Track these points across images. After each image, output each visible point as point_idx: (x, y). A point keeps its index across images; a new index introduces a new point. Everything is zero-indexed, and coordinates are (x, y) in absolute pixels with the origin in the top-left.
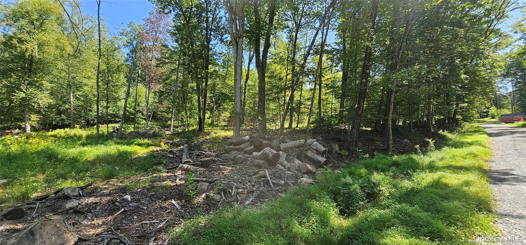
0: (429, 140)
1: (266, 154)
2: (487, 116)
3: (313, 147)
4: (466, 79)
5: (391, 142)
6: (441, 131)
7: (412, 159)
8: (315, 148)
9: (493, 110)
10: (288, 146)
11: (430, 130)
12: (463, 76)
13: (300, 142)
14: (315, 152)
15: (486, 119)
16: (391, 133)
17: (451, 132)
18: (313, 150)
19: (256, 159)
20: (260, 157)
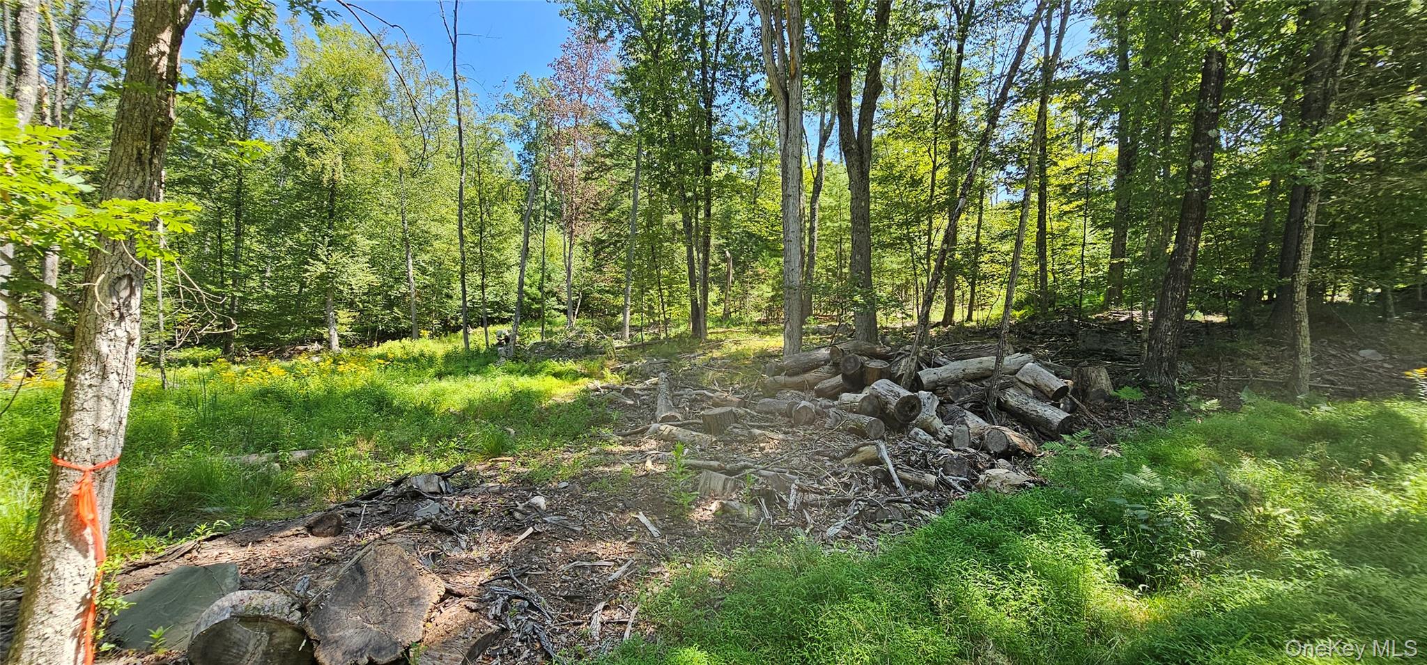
1: (877, 397)
3: (1022, 379)
7: (1393, 415)
8: (1031, 382)
10: (945, 375)
14: (1031, 391)
18: (1023, 387)
19: (851, 411)
20: (861, 406)
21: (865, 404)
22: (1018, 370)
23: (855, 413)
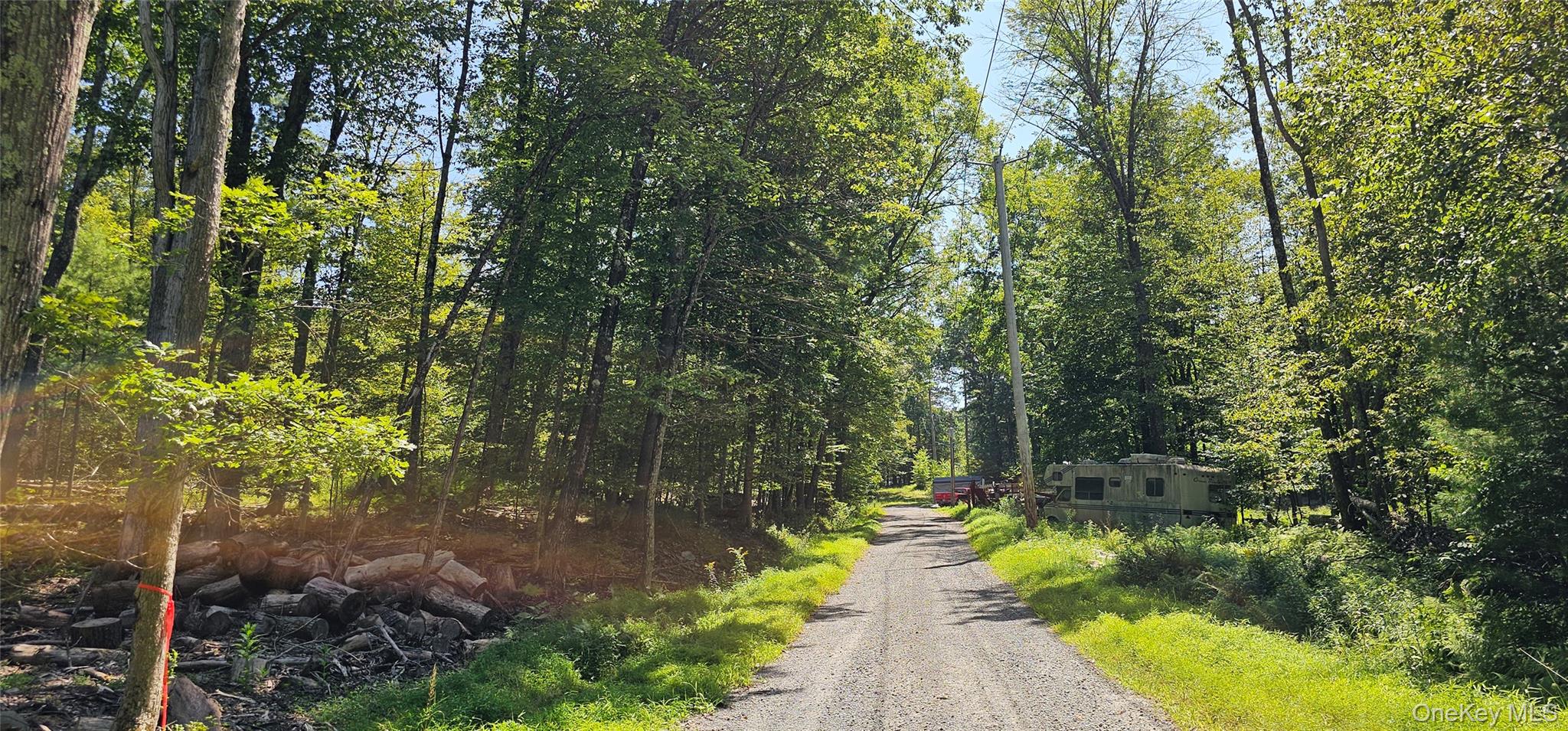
0: (736, 551)
1: (316, 596)
3: (444, 577)
5: (651, 558)
6: (774, 528)
8: (453, 579)
9: (922, 462)
10: (369, 574)
13: (405, 560)
14: (452, 590)
15: (907, 491)
16: (652, 534)
18: (444, 584)
20: (300, 606)
21: (304, 604)
22: (440, 568)
23: (291, 615)
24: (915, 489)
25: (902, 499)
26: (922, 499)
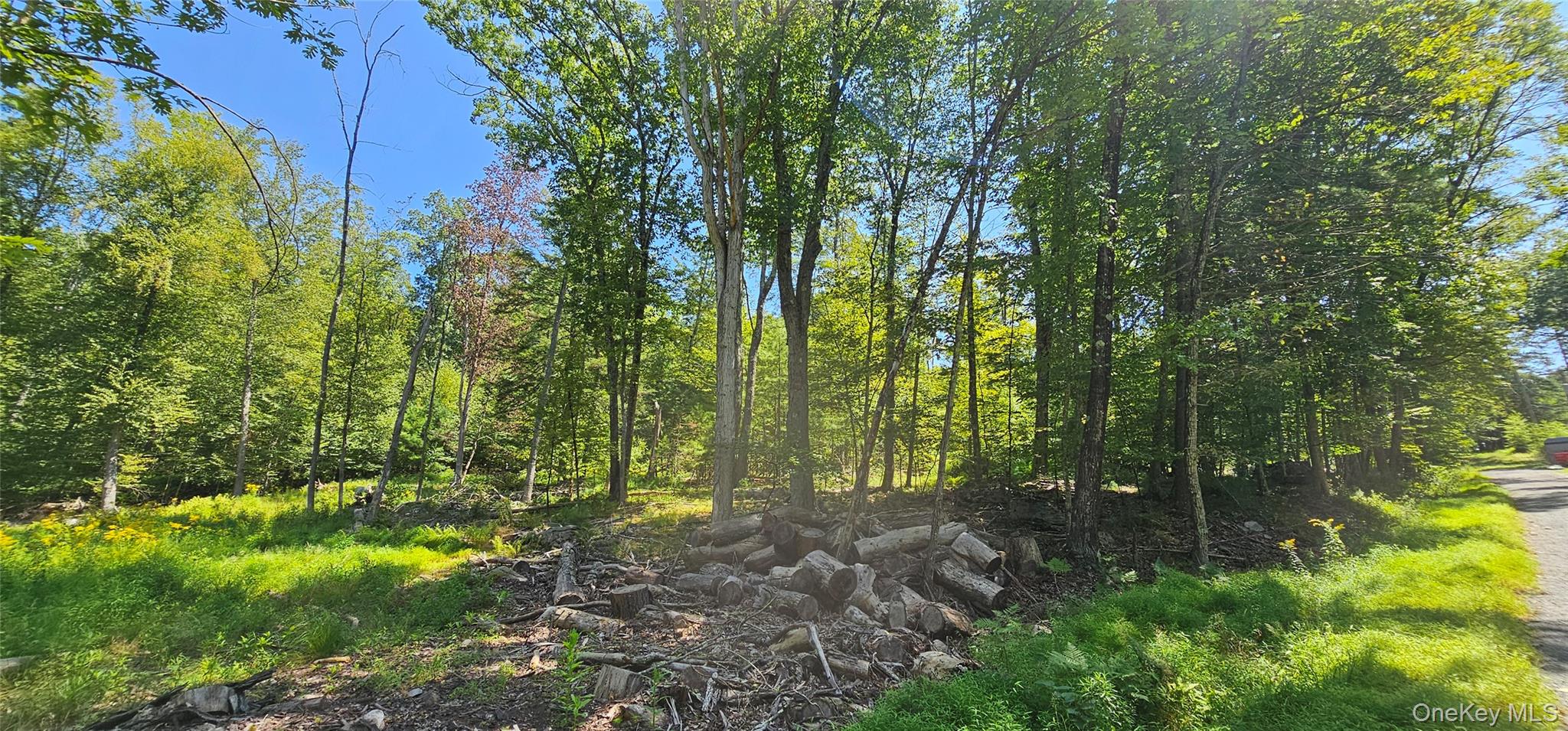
0: (1324, 524)
1: (811, 571)
2: (1501, 444)
3: (958, 550)
4: (1412, 333)
5: (1203, 531)
6: (1360, 494)
7: (1275, 585)
8: (966, 553)
9: (1516, 425)
10: (882, 546)
11: (1324, 491)
12: (1402, 326)
13: (917, 532)
14: (965, 563)
15: (1500, 454)
16: (1200, 503)
17: (1393, 496)
18: (958, 558)
19: (783, 588)
20: (793, 581)
21: (797, 579)
22: (954, 540)
23: (787, 589)
24: (1514, 452)
25: (1500, 462)
26: (1531, 462)
